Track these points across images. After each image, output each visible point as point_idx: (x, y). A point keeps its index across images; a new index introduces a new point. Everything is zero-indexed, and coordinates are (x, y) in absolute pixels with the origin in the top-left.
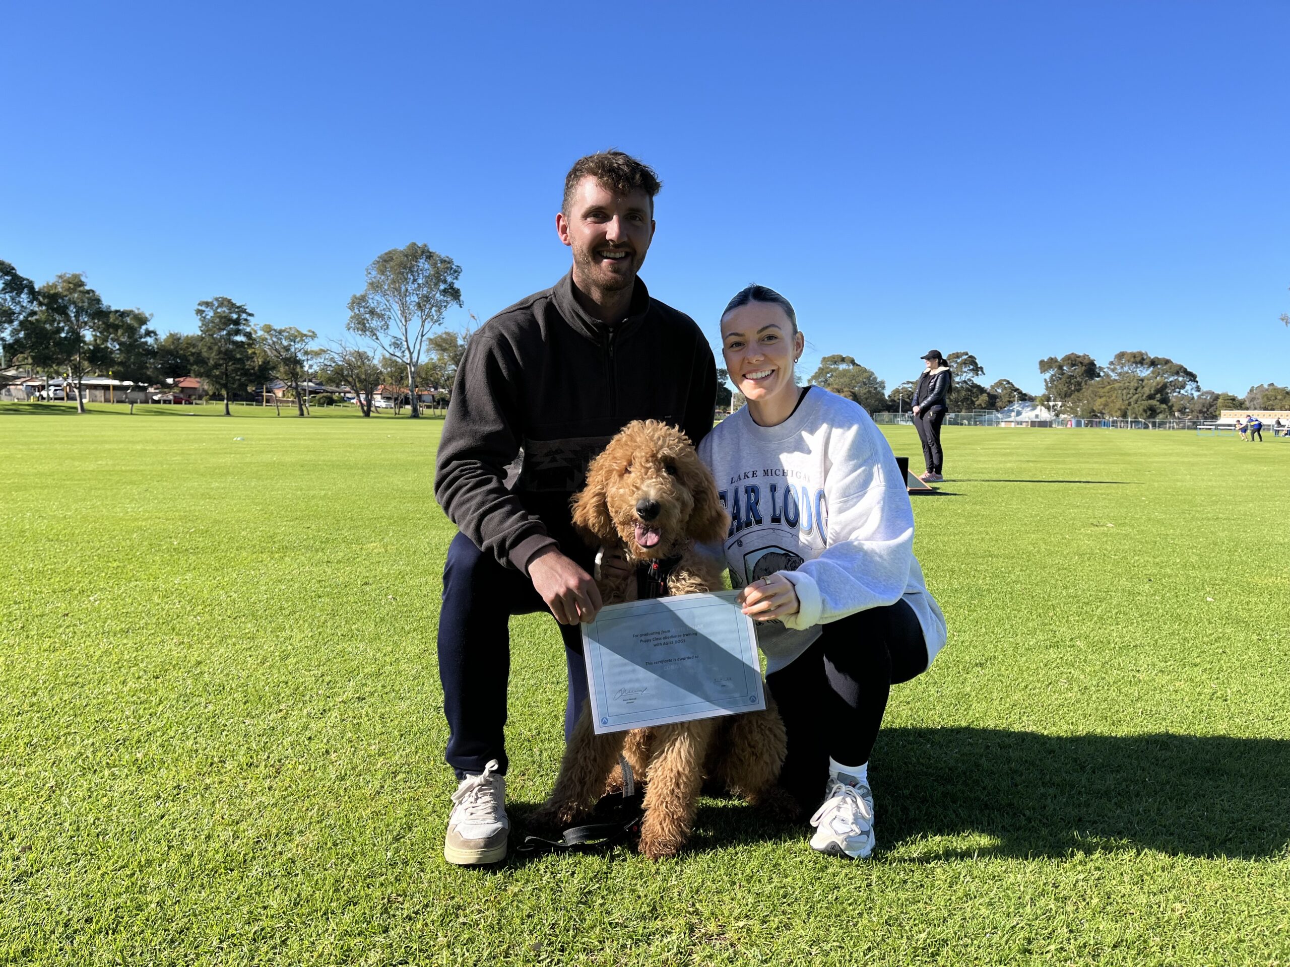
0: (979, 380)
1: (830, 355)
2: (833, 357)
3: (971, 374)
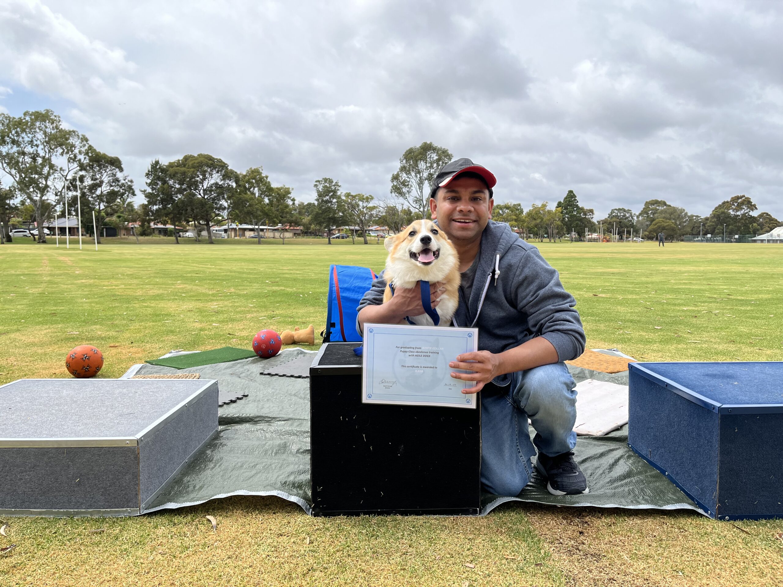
0: (753, 213)
1: (650, 200)
2: (652, 201)
3: (748, 210)
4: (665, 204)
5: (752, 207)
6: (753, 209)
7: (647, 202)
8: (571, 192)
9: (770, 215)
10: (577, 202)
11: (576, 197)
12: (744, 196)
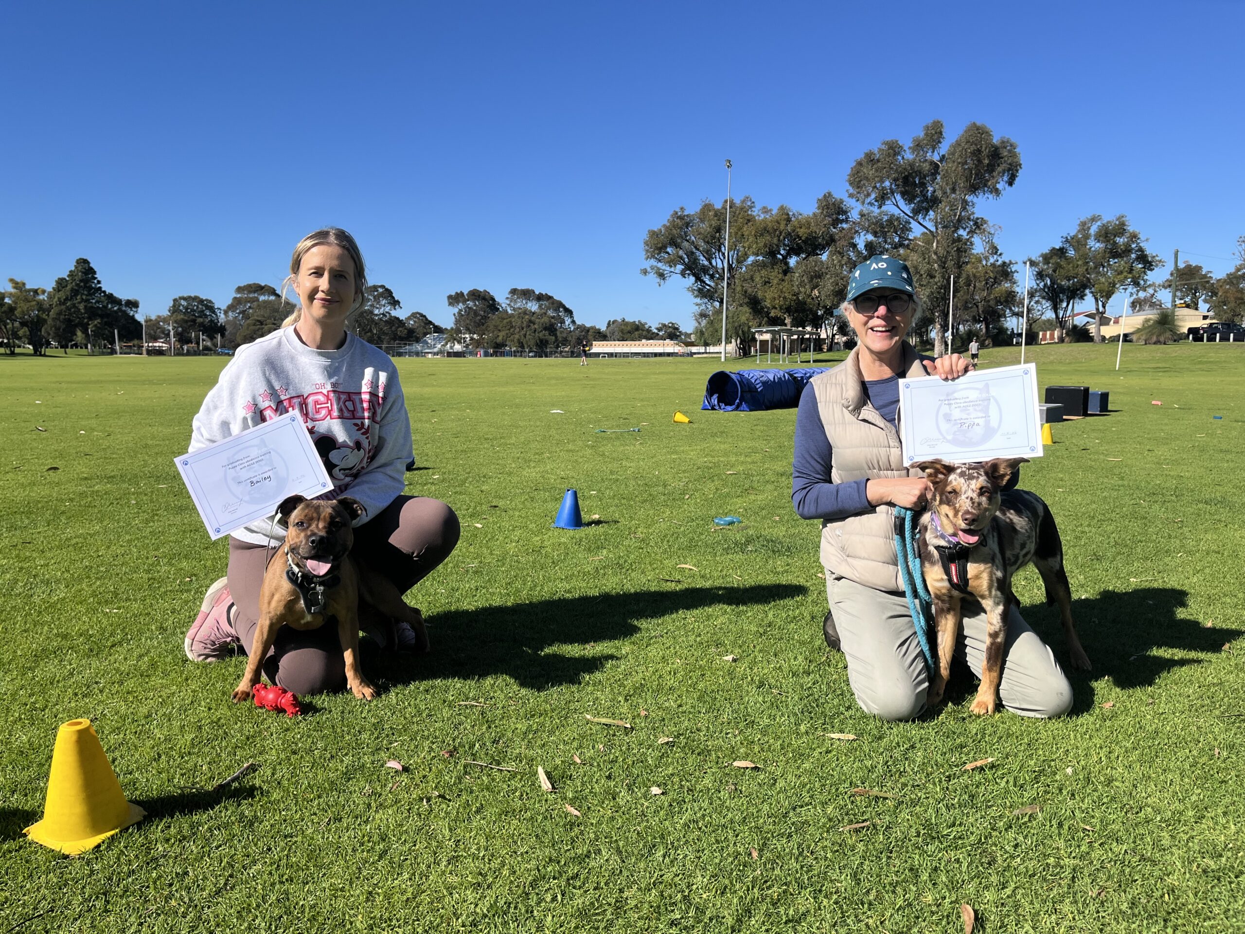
0: (397, 313)
1: (246, 283)
3: (389, 307)
5: (395, 303)
6: (397, 307)
7: (240, 288)
8: (83, 260)
9: (425, 316)
10: (99, 282)
11: (95, 273)
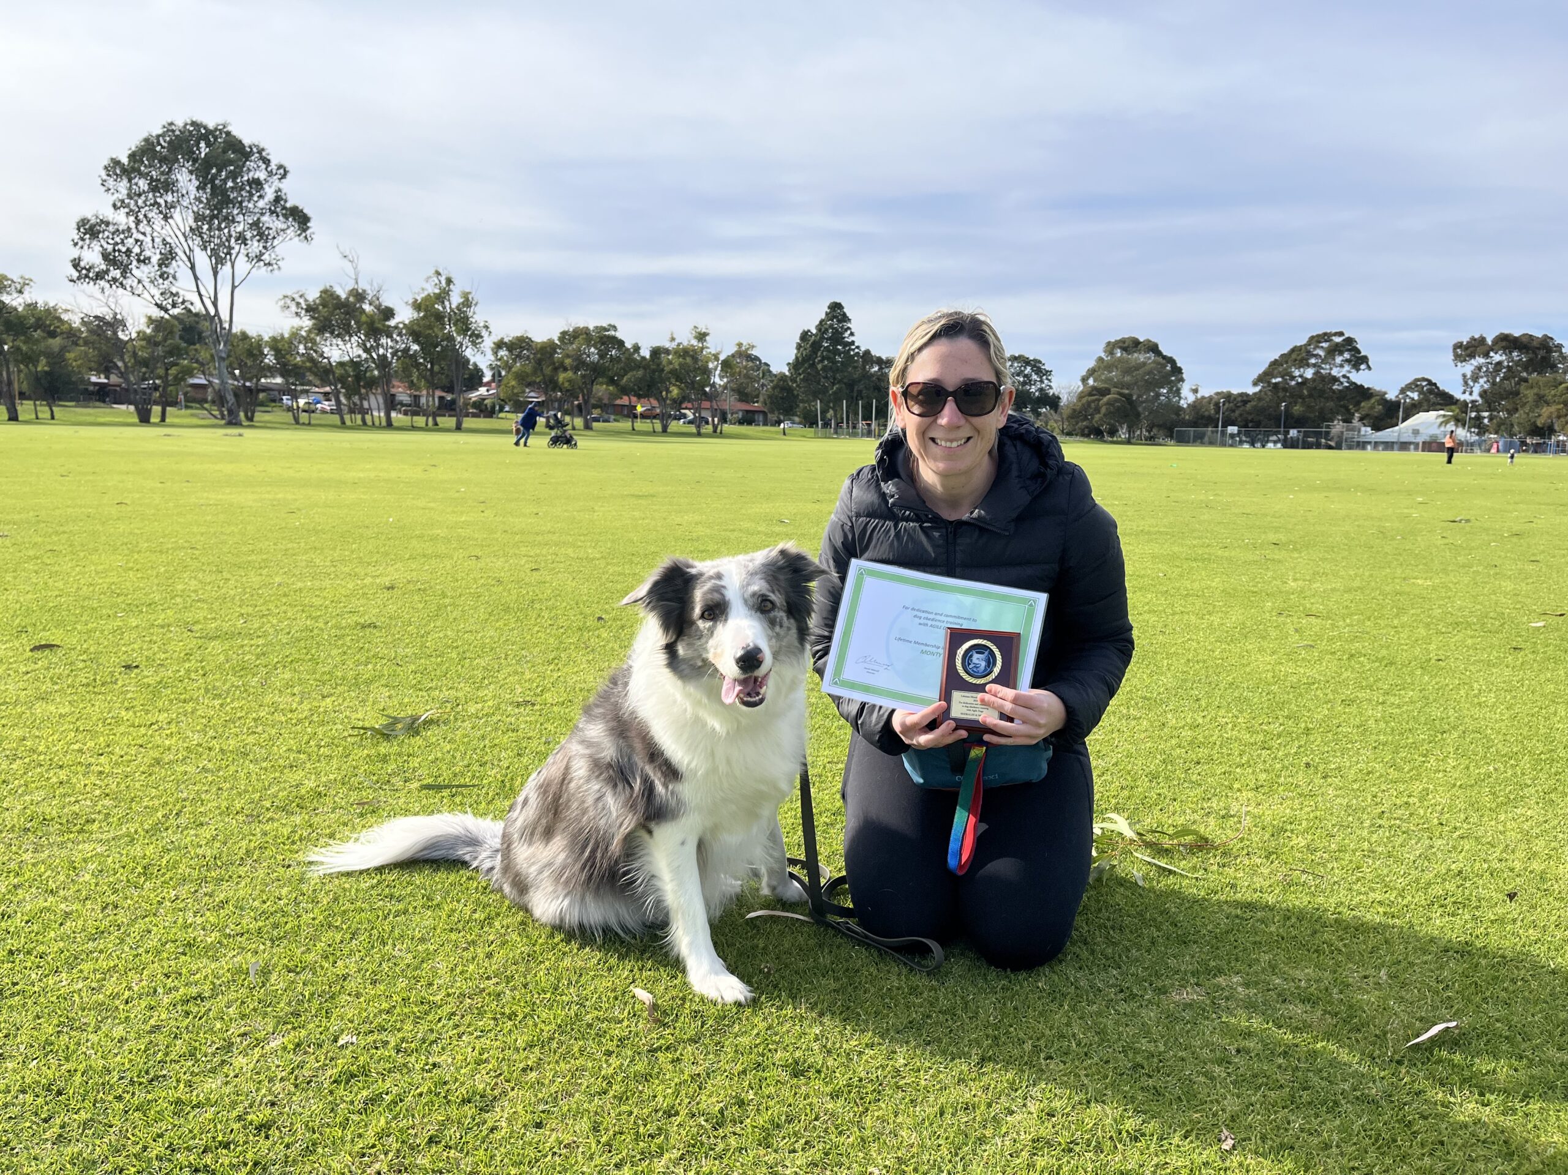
0: (1361, 378)
1: (1118, 338)
2: (1123, 341)
3: (1347, 368)
4: (1154, 348)
5: (1359, 361)
6: (1363, 367)
7: (1109, 343)
8: (836, 307)
9: (1434, 384)
10: (852, 334)
11: (848, 321)
12: (1341, 334)
